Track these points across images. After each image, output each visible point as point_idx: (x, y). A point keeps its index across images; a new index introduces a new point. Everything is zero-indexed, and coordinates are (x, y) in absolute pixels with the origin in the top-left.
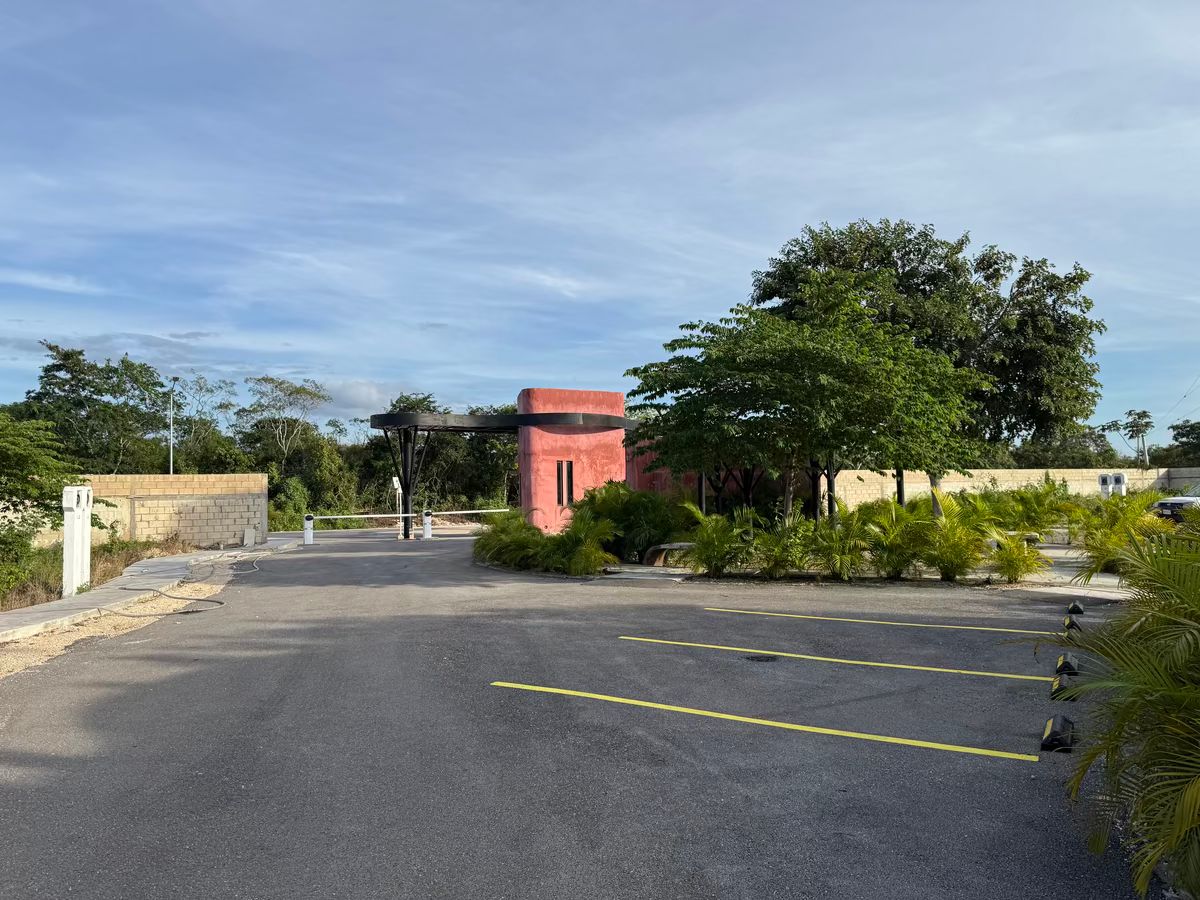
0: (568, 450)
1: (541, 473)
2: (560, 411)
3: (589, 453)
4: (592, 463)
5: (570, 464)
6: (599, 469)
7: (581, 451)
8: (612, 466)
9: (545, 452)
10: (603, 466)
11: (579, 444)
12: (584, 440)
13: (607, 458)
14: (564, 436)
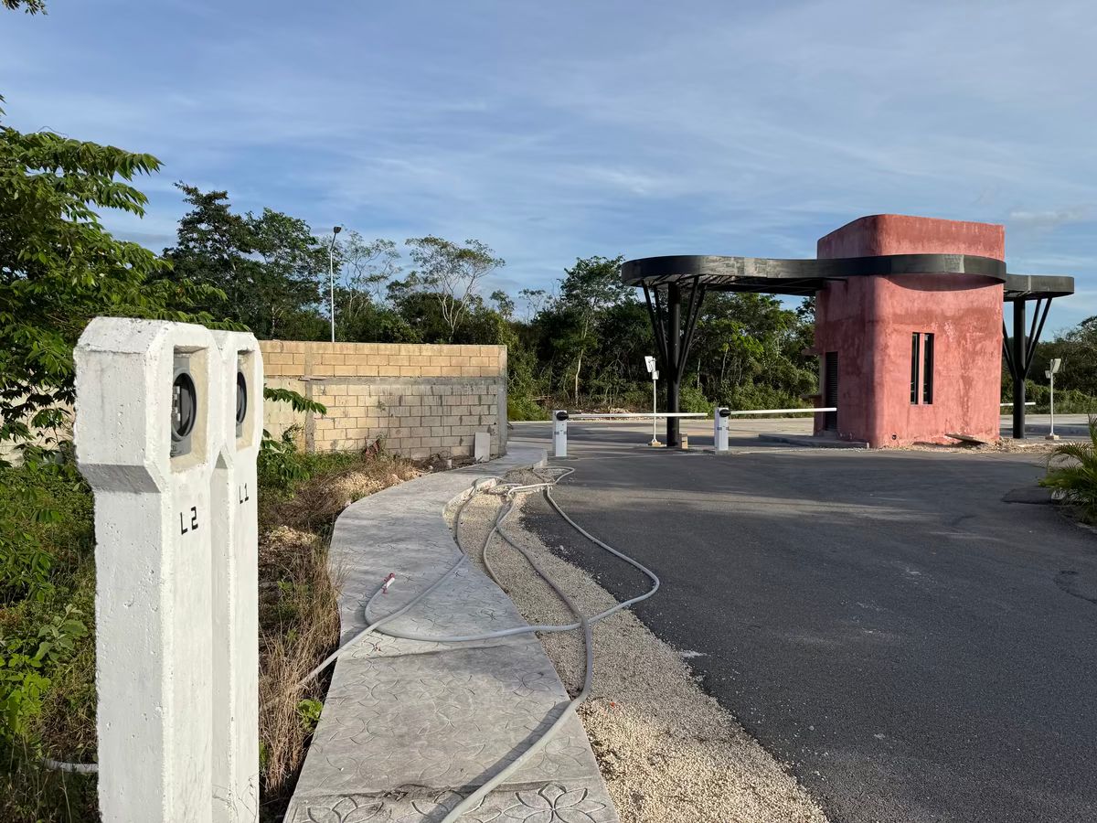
0: (928, 316)
1: (891, 352)
2: (919, 252)
3: (957, 321)
4: (961, 337)
5: (931, 336)
6: (969, 346)
7: (946, 318)
8: (987, 343)
9: (899, 319)
10: (975, 343)
11: (944, 306)
12: (950, 301)
13: (981, 330)
14: (923, 294)
